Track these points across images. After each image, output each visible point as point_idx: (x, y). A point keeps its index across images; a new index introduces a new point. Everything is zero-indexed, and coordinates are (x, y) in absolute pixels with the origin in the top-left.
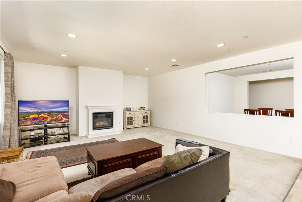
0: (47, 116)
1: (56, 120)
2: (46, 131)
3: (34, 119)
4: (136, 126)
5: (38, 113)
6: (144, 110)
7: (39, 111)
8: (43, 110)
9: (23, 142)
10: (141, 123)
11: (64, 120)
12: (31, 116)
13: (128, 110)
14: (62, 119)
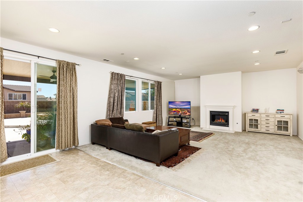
0: (179, 110)
1: (184, 113)
2: (182, 120)
3: (174, 111)
4: (263, 130)
5: (176, 108)
6: (281, 113)
7: (177, 107)
8: (178, 107)
9: (170, 123)
10: (273, 128)
11: (188, 114)
12: (173, 110)
13: (254, 112)
14: (187, 113)
